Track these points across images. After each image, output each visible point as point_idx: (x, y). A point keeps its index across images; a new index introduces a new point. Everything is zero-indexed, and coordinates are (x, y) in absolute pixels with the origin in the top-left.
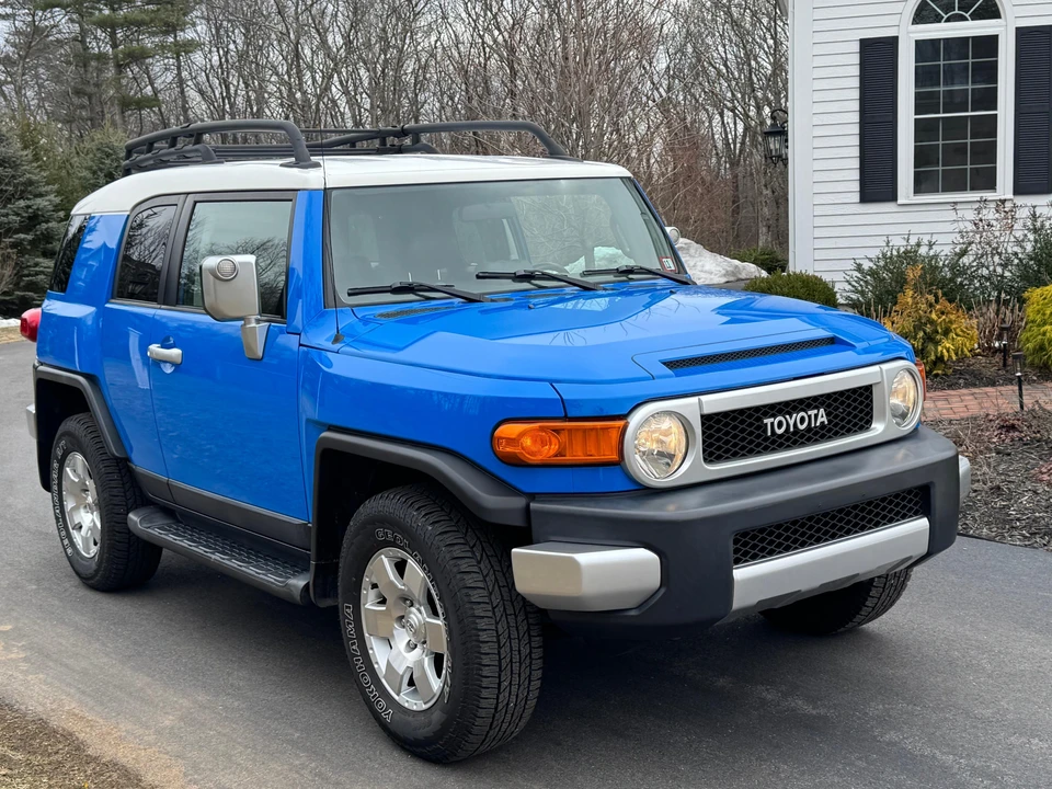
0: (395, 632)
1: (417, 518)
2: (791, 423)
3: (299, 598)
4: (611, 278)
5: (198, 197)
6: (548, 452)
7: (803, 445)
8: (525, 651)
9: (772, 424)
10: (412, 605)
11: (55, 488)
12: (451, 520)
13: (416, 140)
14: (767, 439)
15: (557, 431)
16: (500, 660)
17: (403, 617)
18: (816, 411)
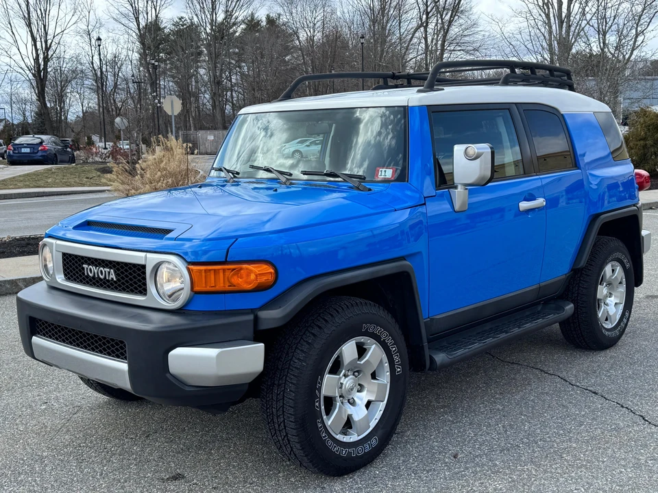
7: (106, 289)
9: (87, 269)
18: (108, 270)
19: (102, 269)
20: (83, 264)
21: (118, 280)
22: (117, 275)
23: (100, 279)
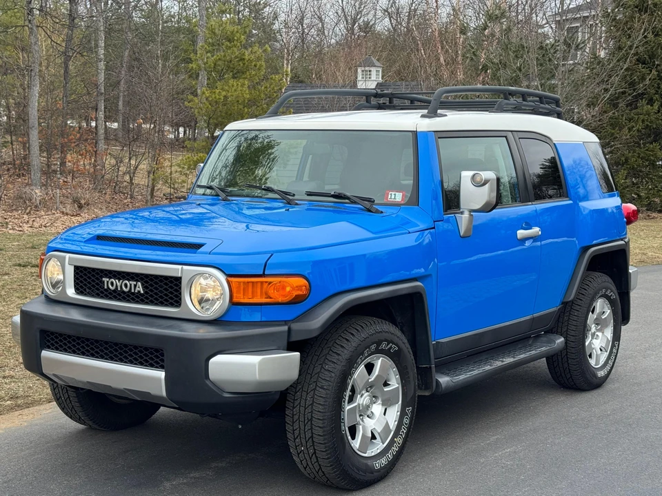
7: (128, 301)
9: (108, 282)
18: (135, 283)
19: (127, 282)
20: (102, 277)
21: (146, 292)
22: (144, 287)
23: (124, 292)
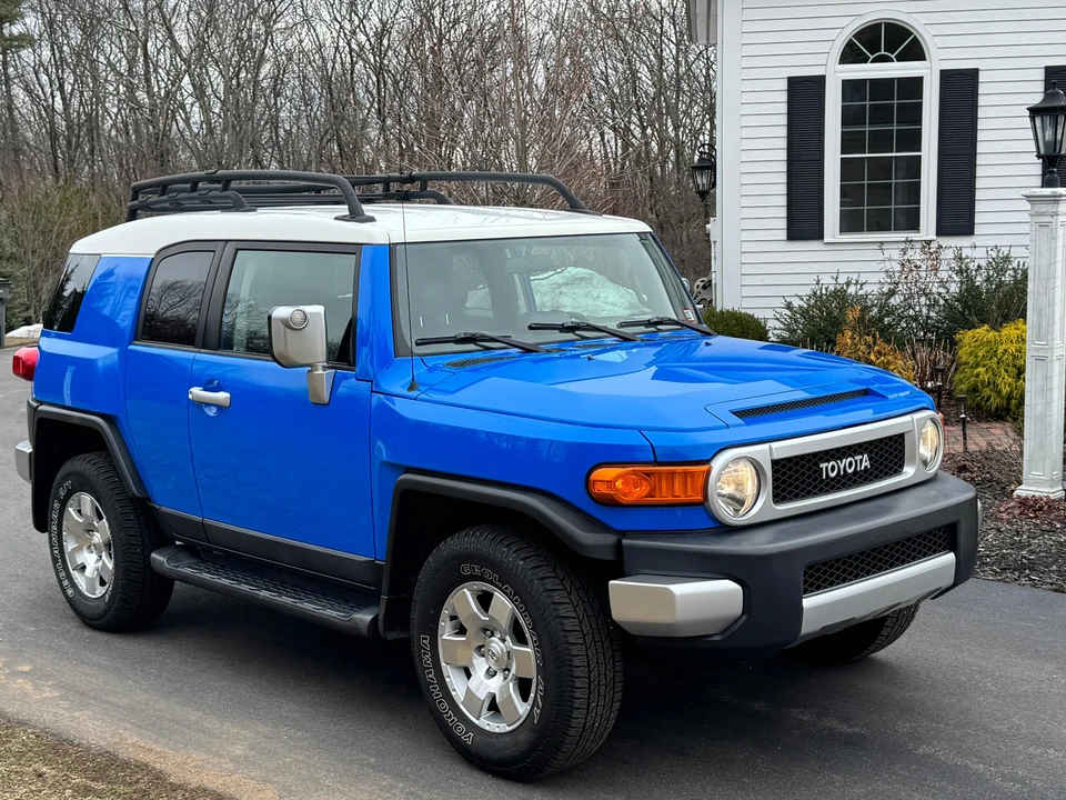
0: (474, 661)
1: (509, 555)
2: (842, 466)
3: (366, 631)
4: (642, 329)
5: (240, 245)
6: (638, 493)
7: (849, 487)
8: (610, 675)
9: (827, 468)
10: (493, 635)
11: (55, 528)
12: (540, 555)
13: (424, 187)
14: (822, 481)
15: (648, 474)
16: (590, 683)
17: (483, 646)
18: (861, 456)
19: (852, 458)
20: (818, 463)
